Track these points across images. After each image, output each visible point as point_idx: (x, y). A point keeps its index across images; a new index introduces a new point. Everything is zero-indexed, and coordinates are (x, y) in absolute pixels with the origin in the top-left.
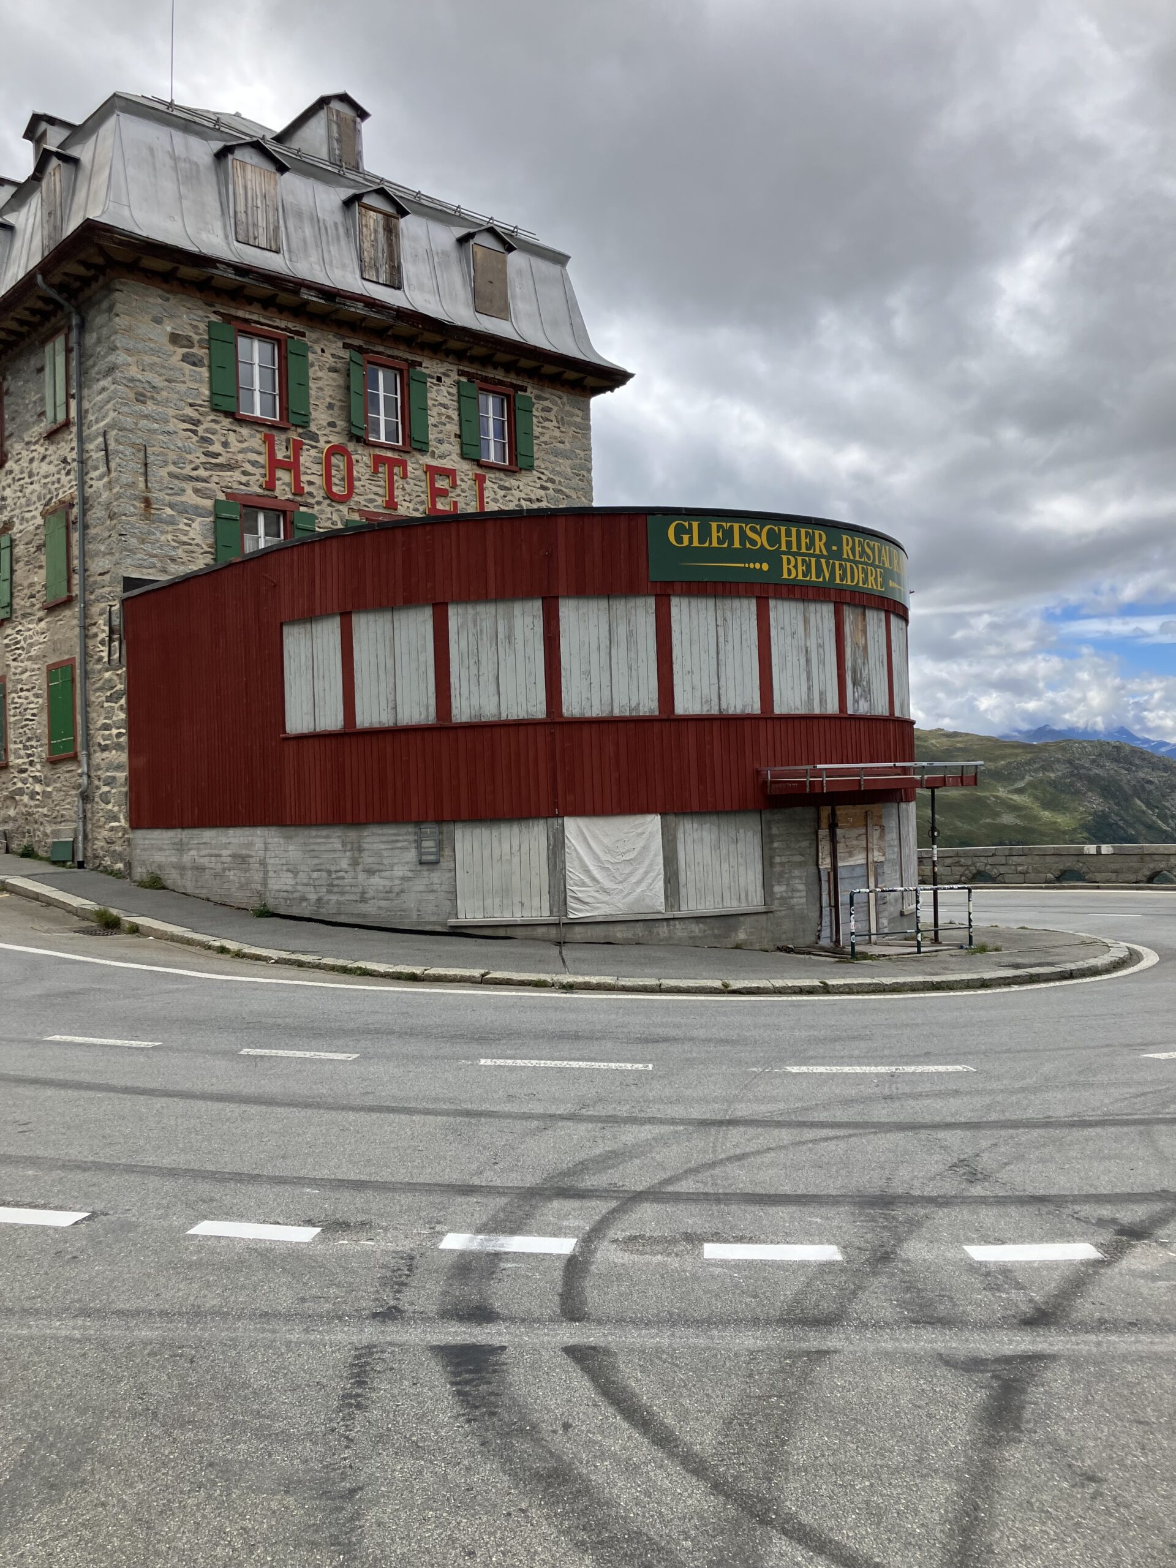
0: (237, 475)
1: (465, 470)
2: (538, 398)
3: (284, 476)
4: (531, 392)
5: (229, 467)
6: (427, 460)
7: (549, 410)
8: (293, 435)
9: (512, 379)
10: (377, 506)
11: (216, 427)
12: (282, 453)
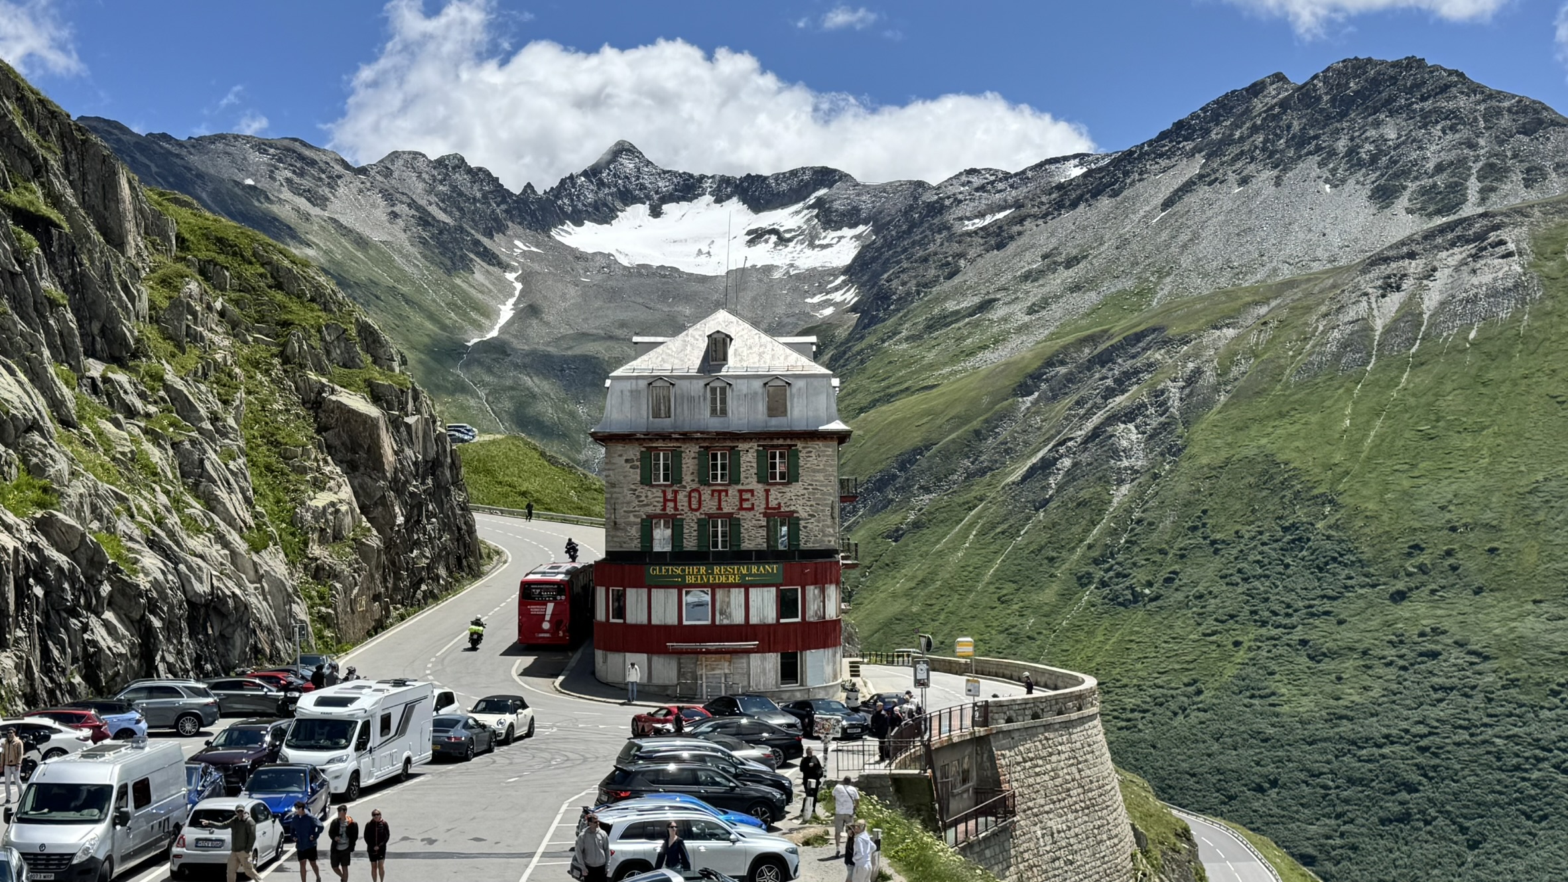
0: (651, 507)
1: (759, 488)
2: (804, 448)
3: (671, 504)
4: (800, 445)
5: (647, 505)
6: (740, 487)
7: (810, 451)
8: (675, 488)
9: (789, 442)
10: (714, 510)
11: (643, 491)
12: (670, 496)
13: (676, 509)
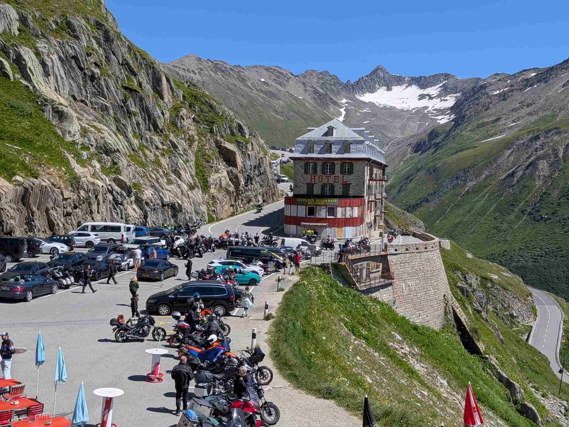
1: (341, 176)
4: (354, 162)
5: (306, 180)
6: (335, 175)
7: (357, 165)
8: (315, 175)
9: (350, 161)
10: (326, 182)
11: (305, 175)
12: (313, 178)
13: (315, 181)
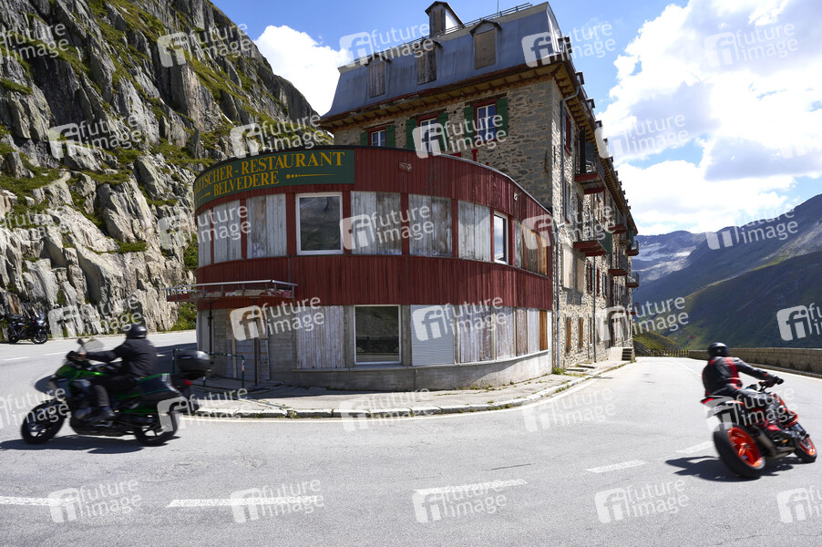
2: (513, 96)
4: (509, 93)
7: (521, 99)
9: (498, 92)
